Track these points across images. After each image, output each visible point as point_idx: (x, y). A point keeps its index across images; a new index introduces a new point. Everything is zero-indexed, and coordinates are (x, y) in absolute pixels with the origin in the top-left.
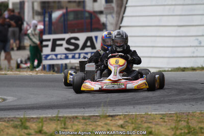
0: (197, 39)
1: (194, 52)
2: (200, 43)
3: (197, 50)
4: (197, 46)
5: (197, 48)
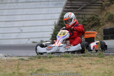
0: (20, 29)
1: (18, 36)
2: (22, 30)
3: (20, 35)
4: (20, 33)
5: (19, 34)
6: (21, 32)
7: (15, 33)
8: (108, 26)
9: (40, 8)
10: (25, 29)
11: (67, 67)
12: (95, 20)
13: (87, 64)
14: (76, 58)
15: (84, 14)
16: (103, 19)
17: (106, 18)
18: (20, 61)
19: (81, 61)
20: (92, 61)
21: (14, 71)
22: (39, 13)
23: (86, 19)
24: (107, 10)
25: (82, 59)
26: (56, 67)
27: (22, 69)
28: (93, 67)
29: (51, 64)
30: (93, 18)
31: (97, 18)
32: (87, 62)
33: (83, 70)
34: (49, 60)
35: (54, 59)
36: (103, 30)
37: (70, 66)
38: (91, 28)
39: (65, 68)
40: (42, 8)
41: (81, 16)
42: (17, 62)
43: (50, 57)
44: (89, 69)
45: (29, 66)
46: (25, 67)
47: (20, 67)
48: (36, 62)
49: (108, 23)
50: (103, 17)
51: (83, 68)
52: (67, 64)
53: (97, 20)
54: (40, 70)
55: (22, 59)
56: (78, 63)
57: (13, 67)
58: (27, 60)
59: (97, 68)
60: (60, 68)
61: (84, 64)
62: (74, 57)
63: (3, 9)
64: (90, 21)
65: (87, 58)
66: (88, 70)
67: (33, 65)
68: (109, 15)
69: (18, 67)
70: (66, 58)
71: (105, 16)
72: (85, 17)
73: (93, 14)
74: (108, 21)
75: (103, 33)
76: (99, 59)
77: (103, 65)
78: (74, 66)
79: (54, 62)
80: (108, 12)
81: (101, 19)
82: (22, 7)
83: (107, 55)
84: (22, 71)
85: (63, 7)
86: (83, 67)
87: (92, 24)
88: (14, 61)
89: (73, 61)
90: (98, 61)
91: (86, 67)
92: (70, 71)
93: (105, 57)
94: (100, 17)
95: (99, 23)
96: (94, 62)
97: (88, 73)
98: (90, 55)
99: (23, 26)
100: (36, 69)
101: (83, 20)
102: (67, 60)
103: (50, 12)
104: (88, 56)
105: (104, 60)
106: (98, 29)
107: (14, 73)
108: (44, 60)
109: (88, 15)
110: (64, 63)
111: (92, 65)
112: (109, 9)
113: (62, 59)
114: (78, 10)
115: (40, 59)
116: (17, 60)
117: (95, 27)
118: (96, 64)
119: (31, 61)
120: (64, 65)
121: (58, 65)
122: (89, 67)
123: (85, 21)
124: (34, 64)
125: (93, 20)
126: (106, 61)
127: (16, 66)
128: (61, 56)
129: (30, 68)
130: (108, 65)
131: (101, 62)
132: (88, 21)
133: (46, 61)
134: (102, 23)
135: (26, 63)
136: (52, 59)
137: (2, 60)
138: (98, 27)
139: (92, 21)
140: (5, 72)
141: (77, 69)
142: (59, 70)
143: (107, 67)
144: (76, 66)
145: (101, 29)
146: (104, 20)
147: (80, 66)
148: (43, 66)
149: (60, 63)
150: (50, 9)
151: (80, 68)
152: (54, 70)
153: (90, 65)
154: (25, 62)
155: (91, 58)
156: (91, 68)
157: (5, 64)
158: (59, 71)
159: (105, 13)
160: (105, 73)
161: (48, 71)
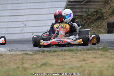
6: (24, 26)
7: (19, 27)
8: (112, 20)
9: (43, 2)
10: (28, 24)
11: (72, 61)
12: (99, 14)
13: (91, 57)
14: (80, 52)
15: (88, 8)
16: (107, 12)
17: (110, 12)
18: (24, 56)
19: (85, 55)
20: (96, 55)
21: (18, 65)
22: (43, 7)
23: (89, 13)
24: (111, 3)
25: (86, 53)
26: (61, 61)
27: (26, 63)
28: (97, 61)
29: (55, 58)
30: (97, 11)
31: (101, 12)
32: (91, 56)
33: (87, 63)
34: (53, 54)
35: (58, 53)
36: (106, 24)
37: (74, 60)
38: (95, 22)
39: (69, 62)
40: (46, 2)
41: (84, 10)
42: (21, 56)
43: (55, 51)
44: (93, 62)
45: (33, 60)
46: (29, 61)
47: (24, 61)
48: (40, 57)
49: (112, 17)
50: (106, 10)
51: (87, 62)
52: (71, 58)
53: (100, 14)
54: (45, 64)
55: (26, 54)
56: (82, 57)
57: (17, 62)
58: (32, 55)
59: (101, 62)
60: (64, 62)
61: (88, 58)
62: (78, 51)
63: (7, 4)
64: (94, 15)
65: (91, 51)
66: (92, 64)
67: (37, 60)
68: (113, 8)
69: (22, 62)
70: (70, 52)
71: (109, 9)
72: (88, 11)
73: (97, 8)
74: (112, 15)
75: (106, 27)
76: (103, 52)
77: (107, 58)
78: (78, 60)
79: (58, 57)
80: (111, 6)
81: (104, 13)
82: (25, 2)
83: (111, 49)
84: (26, 65)
85: (67, 1)
86: (87, 60)
87: (95, 18)
88: (18, 55)
89: (77, 55)
90: (102, 55)
91: (90, 61)
92: (74, 65)
93: (109, 51)
94: (104, 11)
95: (103, 17)
96: (98, 56)
97: (92, 67)
98: (94, 48)
99: (27, 21)
100: (40, 63)
101: (87, 14)
102: (71, 54)
103: (54, 7)
104: (92, 50)
105: (108, 54)
106: (102, 23)
107: (18, 67)
108: (48, 55)
109: (92, 9)
110: (68, 57)
111: (96, 59)
112: (112, 3)
113: (66, 53)
114: (82, 3)
115: (44, 54)
116: (21, 54)
117: (99, 21)
118: (101, 57)
119: (36, 55)
120: (69, 59)
121: (63, 59)
122: (93, 61)
123: (88, 15)
124: (38, 58)
125: (97, 14)
126: (110, 55)
127: (20, 61)
128: (65, 50)
129: (34, 63)
130: (112, 59)
131: (105, 56)
132: (91, 15)
133: (50, 55)
134: (106, 16)
135: (31, 57)
136: (56, 53)
137: (6, 55)
138: (102, 21)
139: (95, 15)
140: (10, 66)
141: (81, 63)
142: (63, 64)
143: (111, 60)
144: (80, 60)
145: (105, 23)
146: (108, 14)
147: (85, 60)
148: (47, 60)
149: (64, 57)
150: (54, 3)
151: (84, 62)
152: (59, 64)
153: (94, 59)
154: (29, 56)
155: (95, 51)
156: (95, 62)
157: (9, 58)
158: (63, 66)
159: (109, 6)
160: (110, 66)
161: (52, 65)
